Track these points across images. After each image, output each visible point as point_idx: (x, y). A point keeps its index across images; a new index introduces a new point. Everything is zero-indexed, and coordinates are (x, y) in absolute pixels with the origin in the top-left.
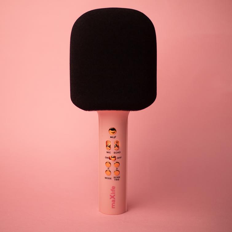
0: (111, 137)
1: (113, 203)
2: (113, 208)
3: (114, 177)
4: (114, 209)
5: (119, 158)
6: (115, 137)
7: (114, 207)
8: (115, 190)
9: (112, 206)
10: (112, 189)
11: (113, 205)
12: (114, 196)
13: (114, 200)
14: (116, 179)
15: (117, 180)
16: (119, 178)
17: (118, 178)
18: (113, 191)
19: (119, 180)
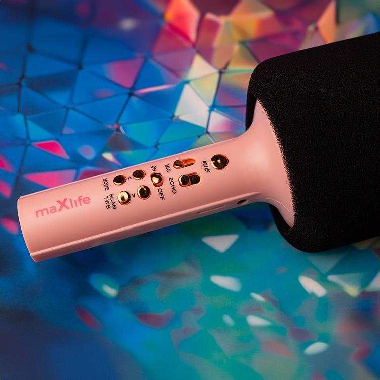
0: (205, 162)
1: (49, 210)
2: (37, 212)
3: (112, 195)
4: (35, 215)
5: (161, 194)
6: (208, 170)
7: (40, 213)
8: (81, 205)
9: (40, 211)
10: (82, 198)
11: (45, 212)
12: (68, 208)
13: (56, 211)
14: (110, 201)
15: (107, 202)
16: (112, 207)
17: (111, 204)
18: (78, 203)
19: (108, 207)
